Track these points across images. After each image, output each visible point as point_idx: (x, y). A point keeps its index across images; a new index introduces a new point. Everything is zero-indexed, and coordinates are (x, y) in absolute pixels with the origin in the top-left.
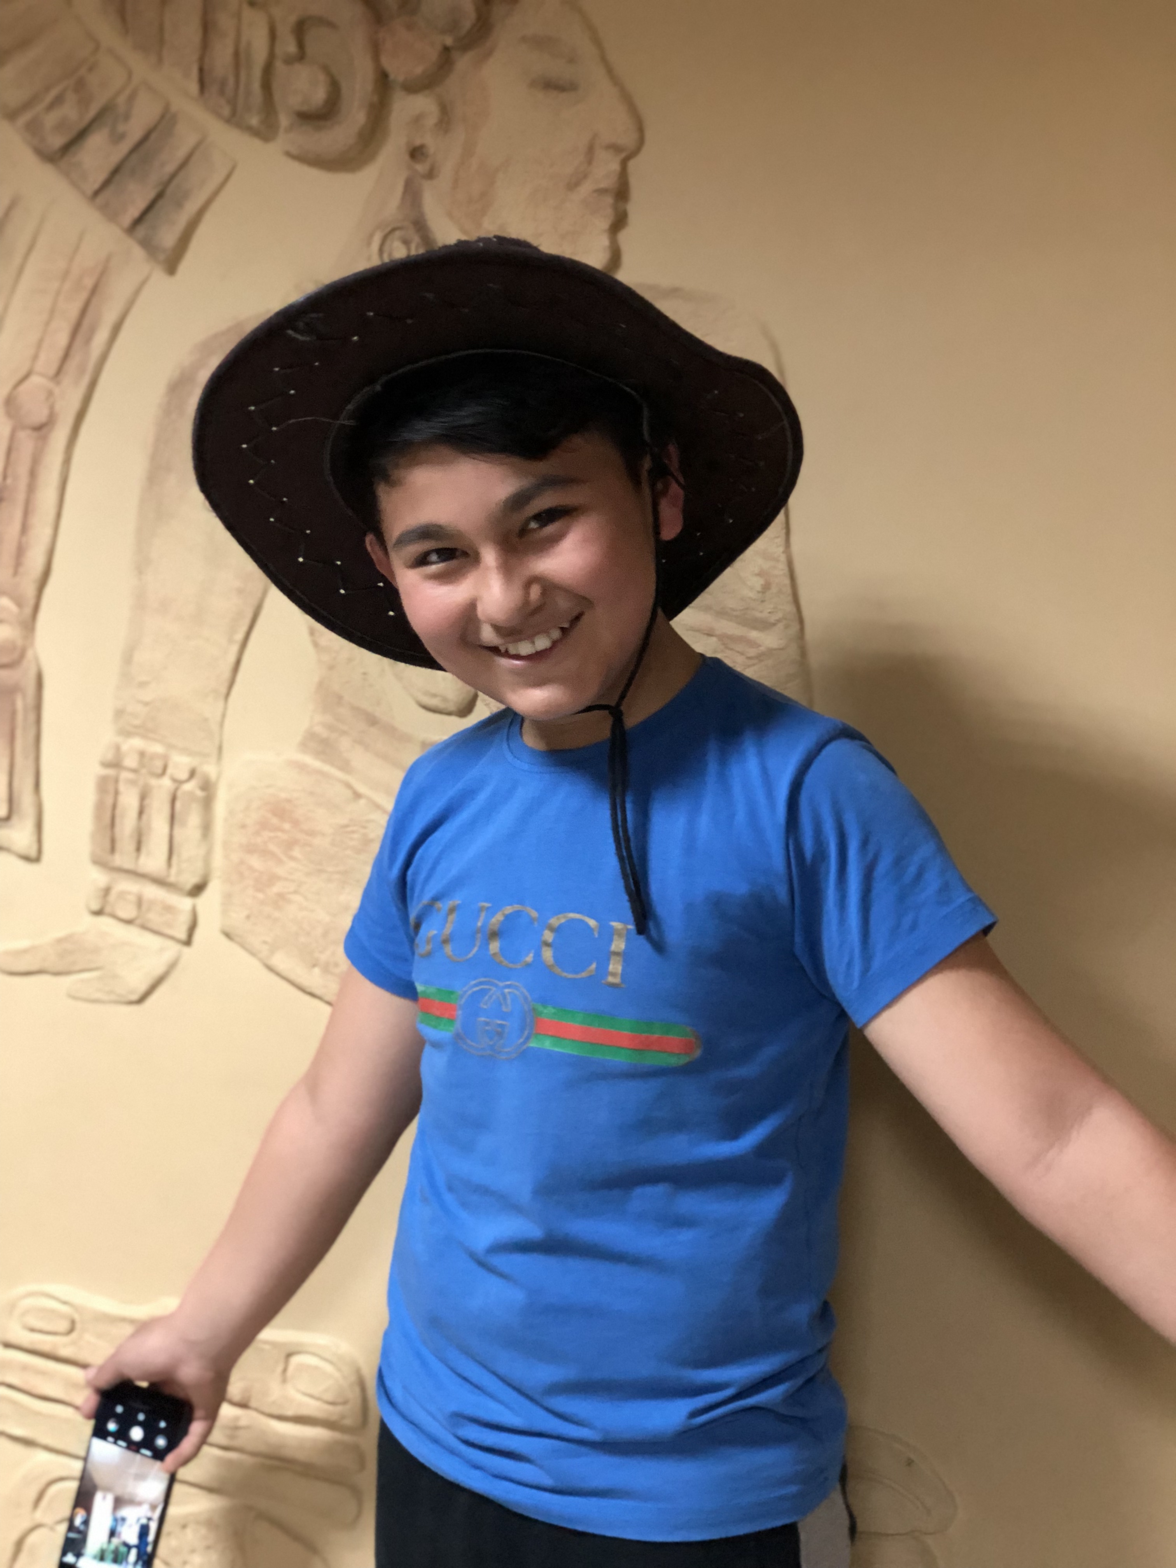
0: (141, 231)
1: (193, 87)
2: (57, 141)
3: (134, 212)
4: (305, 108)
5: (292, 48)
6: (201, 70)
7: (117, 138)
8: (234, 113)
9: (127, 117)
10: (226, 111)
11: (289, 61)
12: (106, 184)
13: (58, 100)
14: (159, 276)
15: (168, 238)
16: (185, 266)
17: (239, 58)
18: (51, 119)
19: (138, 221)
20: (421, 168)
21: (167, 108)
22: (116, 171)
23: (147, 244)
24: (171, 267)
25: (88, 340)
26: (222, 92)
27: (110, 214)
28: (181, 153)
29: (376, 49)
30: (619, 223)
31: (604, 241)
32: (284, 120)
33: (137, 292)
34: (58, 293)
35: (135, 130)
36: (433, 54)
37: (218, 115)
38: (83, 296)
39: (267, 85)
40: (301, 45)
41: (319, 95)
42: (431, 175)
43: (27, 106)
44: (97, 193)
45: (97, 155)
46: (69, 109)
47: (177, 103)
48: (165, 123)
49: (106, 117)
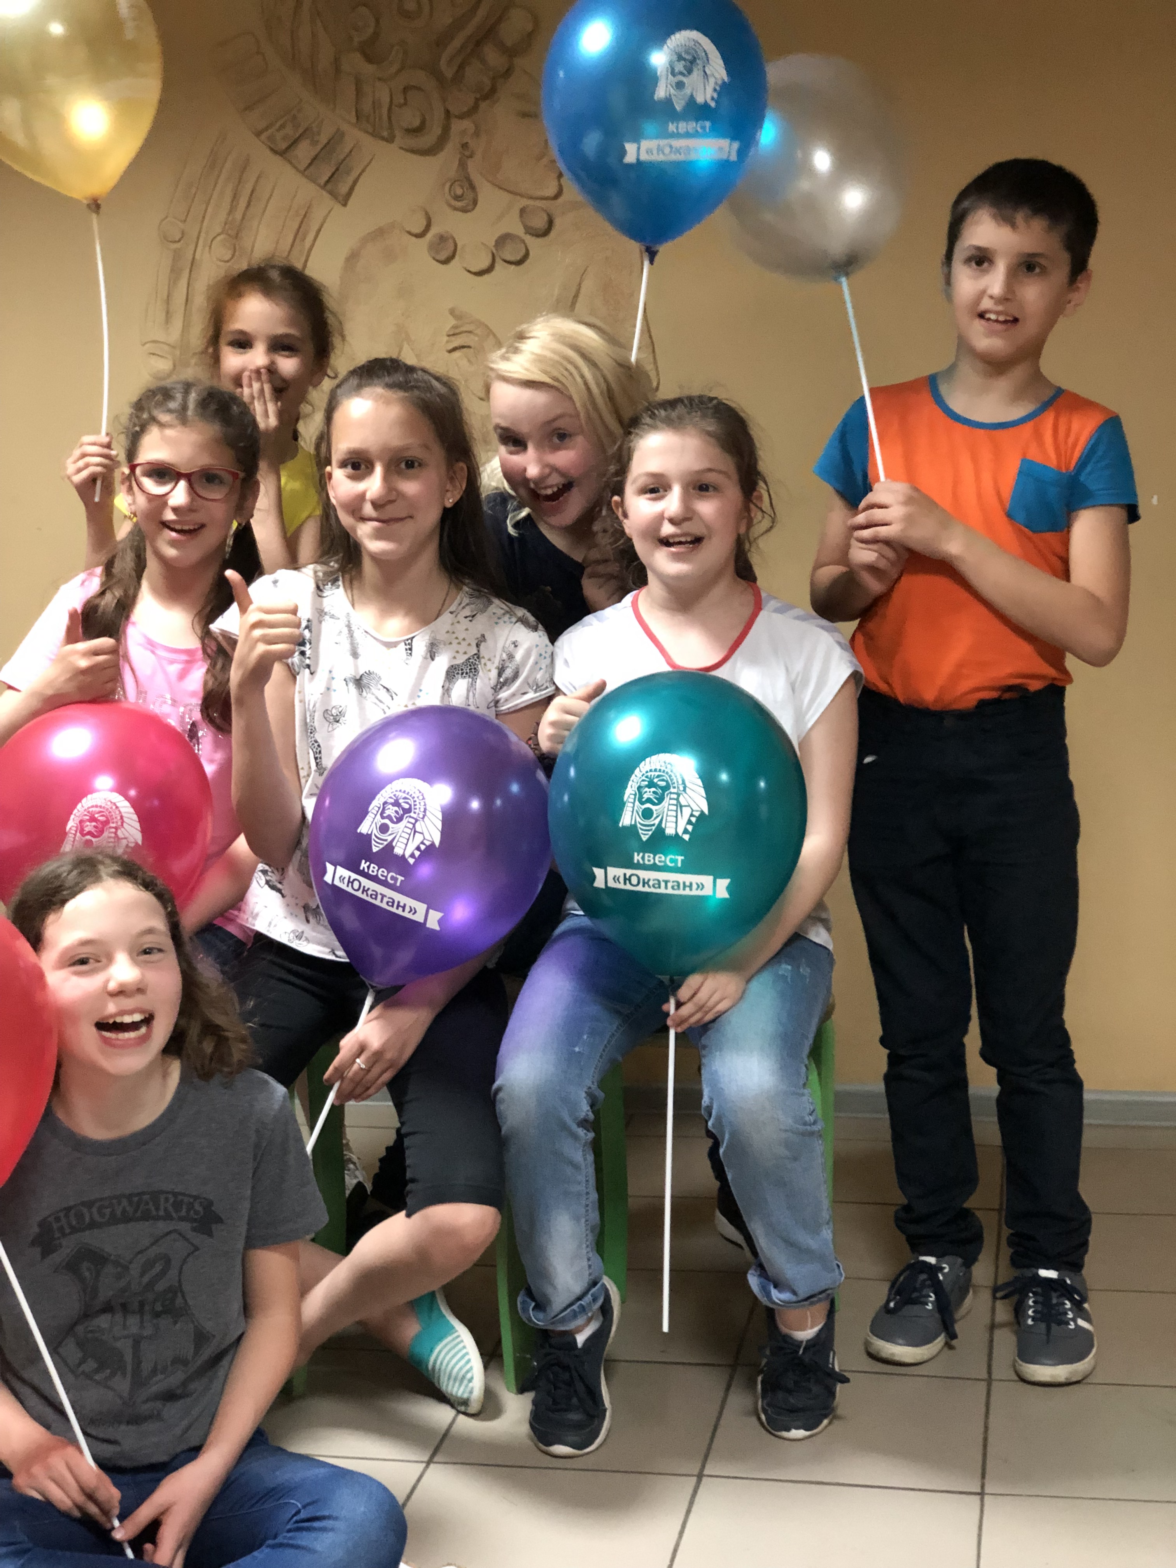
0: (329, 187)
1: (354, 120)
2: (284, 146)
3: (326, 178)
4: (410, 127)
5: (402, 101)
6: (357, 111)
7: (314, 143)
8: (374, 131)
9: (319, 134)
10: (370, 130)
11: (400, 106)
12: (310, 164)
13: (282, 127)
14: (338, 208)
15: (344, 189)
16: (350, 202)
17: (376, 105)
18: (279, 136)
19: (328, 182)
20: (467, 153)
21: (338, 130)
22: (315, 158)
23: (332, 193)
24: (344, 203)
25: (303, 240)
26: (368, 121)
27: (313, 180)
28: (347, 150)
29: (444, 100)
31: (556, 183)
32: (398, 134)
33: (327, 216)
34: (286, 216)
35: (323, 139)
36: (471, 102)
37: (367, 132)
38: (299, 219)
39: (389, 118)
40: (405, 99)
41: (417, 123)
42: (471, 156)
43: (266, 129)
44: (305, 170)
45: (304, 151)
46: (289, 130)
47: (345, 127)
48: (338, 137)
49: (307, 133)
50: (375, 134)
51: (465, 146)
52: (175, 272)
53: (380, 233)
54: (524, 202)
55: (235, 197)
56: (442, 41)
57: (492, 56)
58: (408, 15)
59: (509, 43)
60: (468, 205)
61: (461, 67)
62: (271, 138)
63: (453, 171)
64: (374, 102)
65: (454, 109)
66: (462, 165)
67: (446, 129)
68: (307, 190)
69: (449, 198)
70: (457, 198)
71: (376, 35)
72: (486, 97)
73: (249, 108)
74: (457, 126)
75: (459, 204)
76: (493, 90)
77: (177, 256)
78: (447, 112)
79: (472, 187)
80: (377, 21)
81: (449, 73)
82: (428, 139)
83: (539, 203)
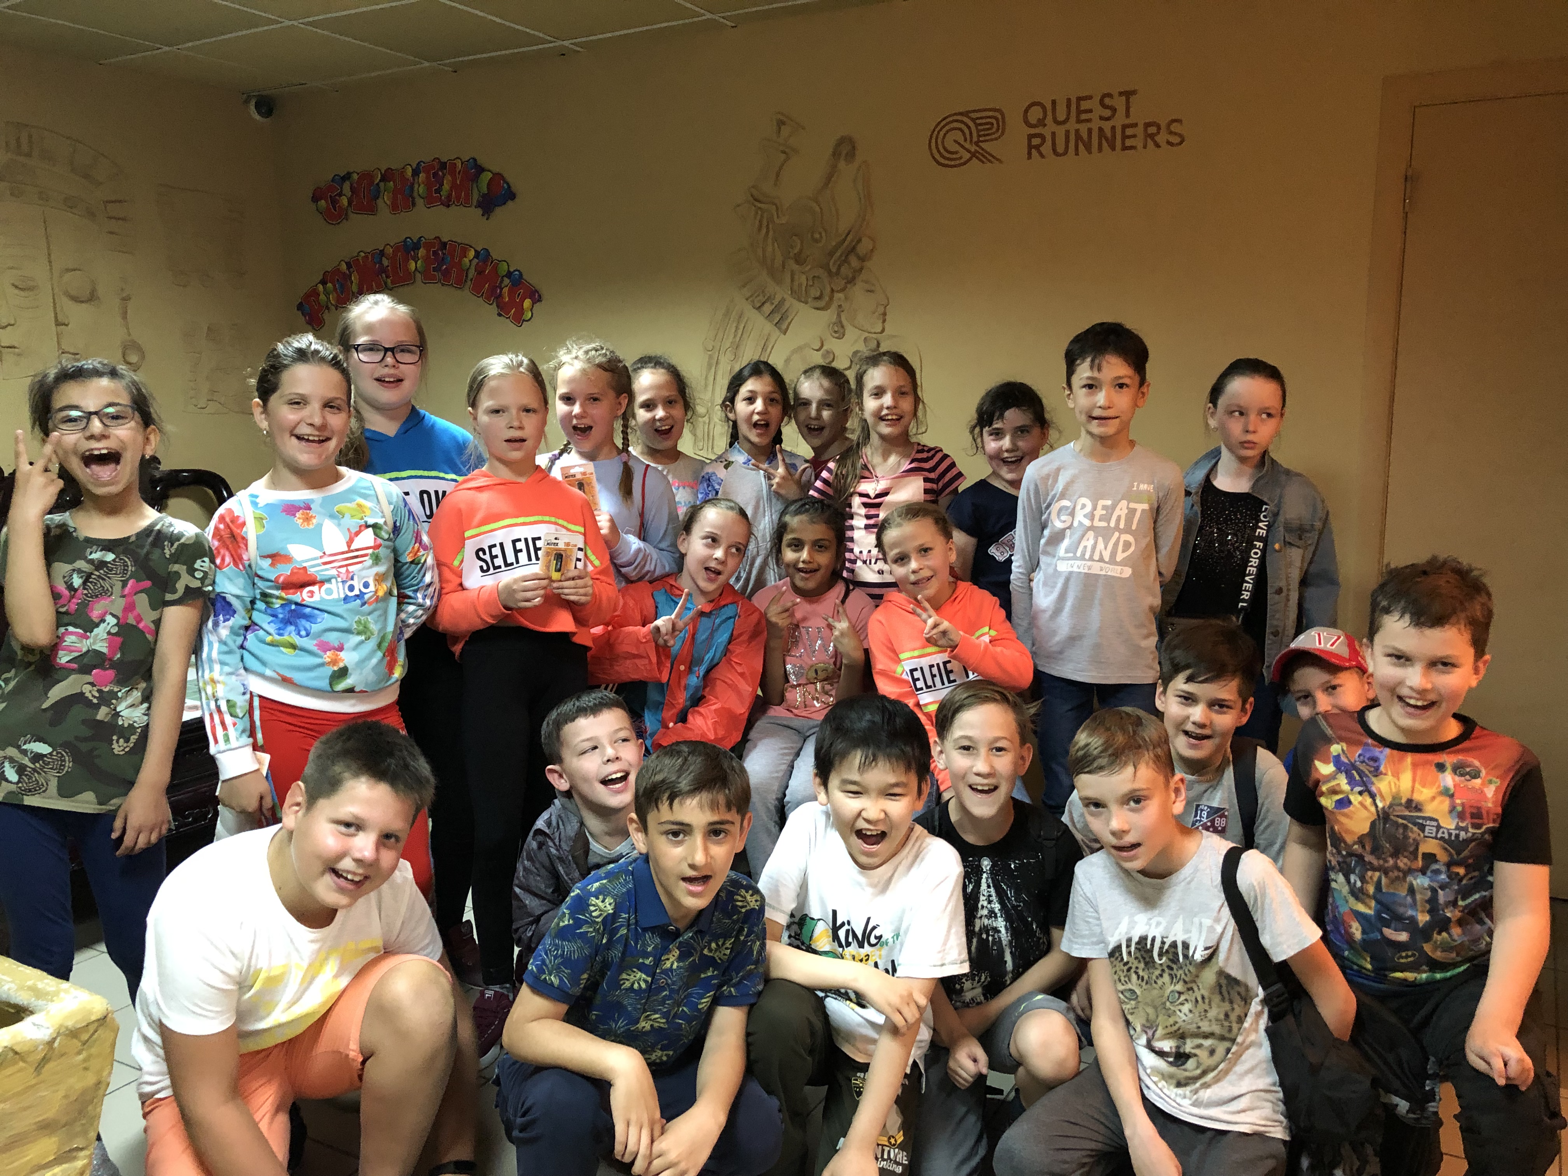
0: (778, 325)
1: (789, 292)
2: (758, 305)
3: (777, 321)
4: (815, 297)
5: (812, 284)
6: (791, 289)
7: (772, 304)
8: (799, 298)
9: (774, 299)
10: (797, 298)
11: (811, 286)
12: (770, 314)
13: (758, 295)
14: (782, 335)
15: (784, 327)
16: (787, 332)
17: (800, 285)
18: (757, 300)
19: (777, 323)
20: (841, 310)
21: (783, 297)
22: (772, 312)
23: (779, 329)
24: (785, 333)
25: (768, 349)
26: (796, 294)
27: (771, 321)
28: (787, 307)
29: (831, 283)
30: (884, 321)
31: (881, 325)
32: (810, 300)
33: (777, 339)
34: (759, 339)
35: (776, 302)
36: (843, 285)
37: (795, 299)
38: (765, 340)
39: (806, 292)
40: (813, 282)
41: (818, 294)
42: (843, 312)
43: (752, 296)
44: (767, 317)
45: (768, 308)
46: (761, 298)
47: (785, 296)
48: (783, 301)
49: (769, 299)
50: (800, 300)
51: (840, 306)
52: (710, 366)
53: (800, 349)
54: (867, 335)
55: (737, 328)
56: (831, 254)
57: (854, 262)
58: (817, 241)
59: (861, 254)
60: (840, 336)
61: (840, 267)
62: (753, 301)
63: (834, 318)
65: (835, 288)
66: (839, 316)
67: (831, 298)
68: (768, 327)
69: (832, 332)
70: (836, 332)
71: (801, 251)
72: (849, 282)
73: (744, 286)
74: (837, 296)
75: (836, 335)
76: (854, 278)
77: (710, 357)
78: (832, 289)
79: (843, 327)
80: (802, 243)
81: (834, 270)
82: (822, 304)
83: (874, 336)
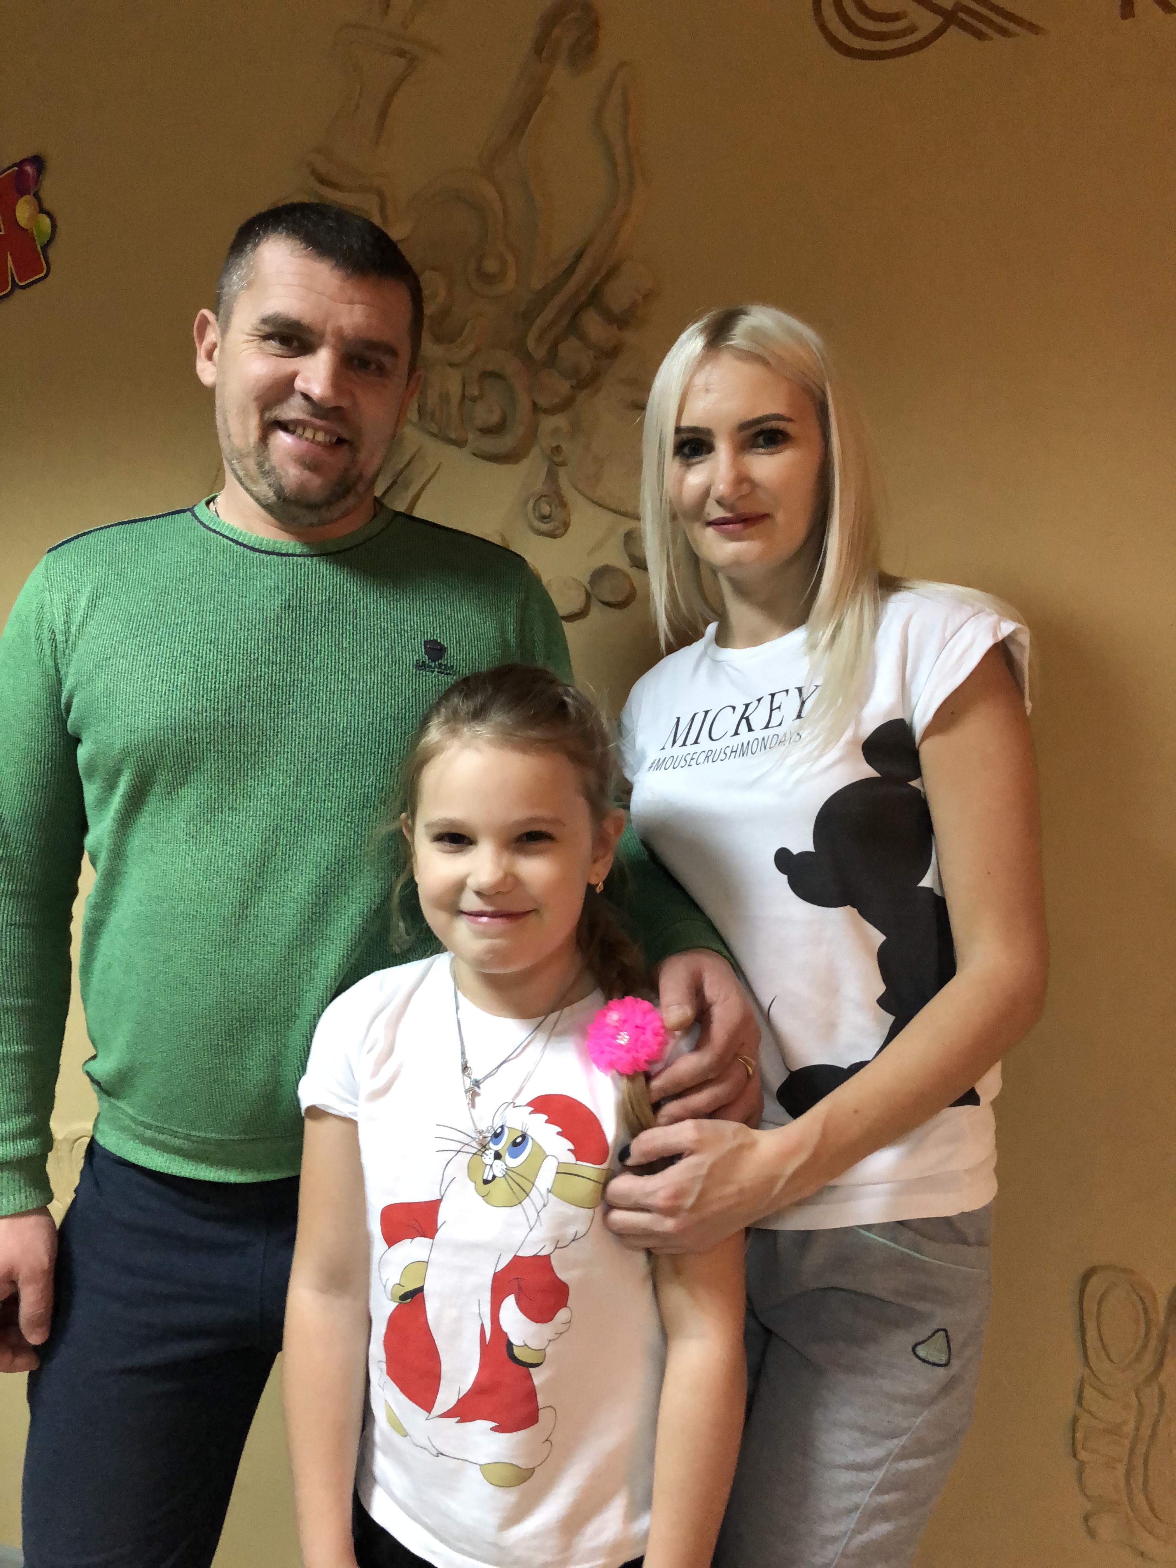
50: (442, 437)
51: (556, 450)
54: (631, 524)
56: (529, 315)
57: (597, 331)
59: (618, 309)
60: (558, 528)
61: (555, 345)
63: (539, 485)
64: (440, 395)
65: (543, 402)
66: (552, 476)
67: (533, 428)
69: (531, 517)
70: (543, 518)
71: (447, 307)
72: (585, 385)
74: (548, 424)
75: (544, 527)
76: (595, 376)
78: (535, 404)
79: (563, 504)
80: (449, 289)
81: (539, 353)
82: (507, 442)
